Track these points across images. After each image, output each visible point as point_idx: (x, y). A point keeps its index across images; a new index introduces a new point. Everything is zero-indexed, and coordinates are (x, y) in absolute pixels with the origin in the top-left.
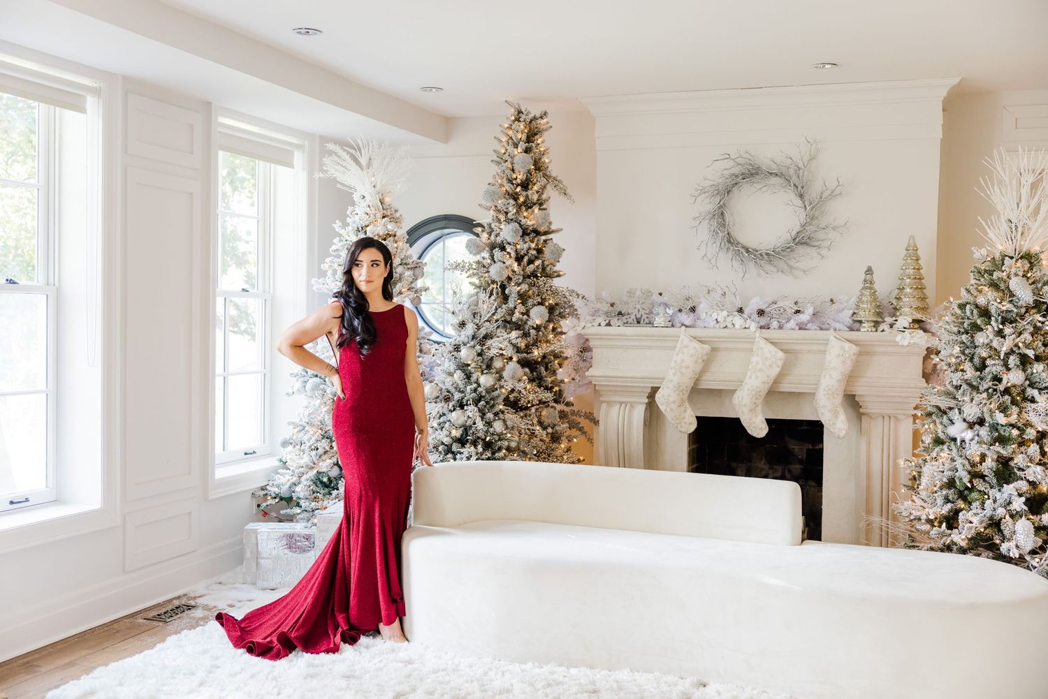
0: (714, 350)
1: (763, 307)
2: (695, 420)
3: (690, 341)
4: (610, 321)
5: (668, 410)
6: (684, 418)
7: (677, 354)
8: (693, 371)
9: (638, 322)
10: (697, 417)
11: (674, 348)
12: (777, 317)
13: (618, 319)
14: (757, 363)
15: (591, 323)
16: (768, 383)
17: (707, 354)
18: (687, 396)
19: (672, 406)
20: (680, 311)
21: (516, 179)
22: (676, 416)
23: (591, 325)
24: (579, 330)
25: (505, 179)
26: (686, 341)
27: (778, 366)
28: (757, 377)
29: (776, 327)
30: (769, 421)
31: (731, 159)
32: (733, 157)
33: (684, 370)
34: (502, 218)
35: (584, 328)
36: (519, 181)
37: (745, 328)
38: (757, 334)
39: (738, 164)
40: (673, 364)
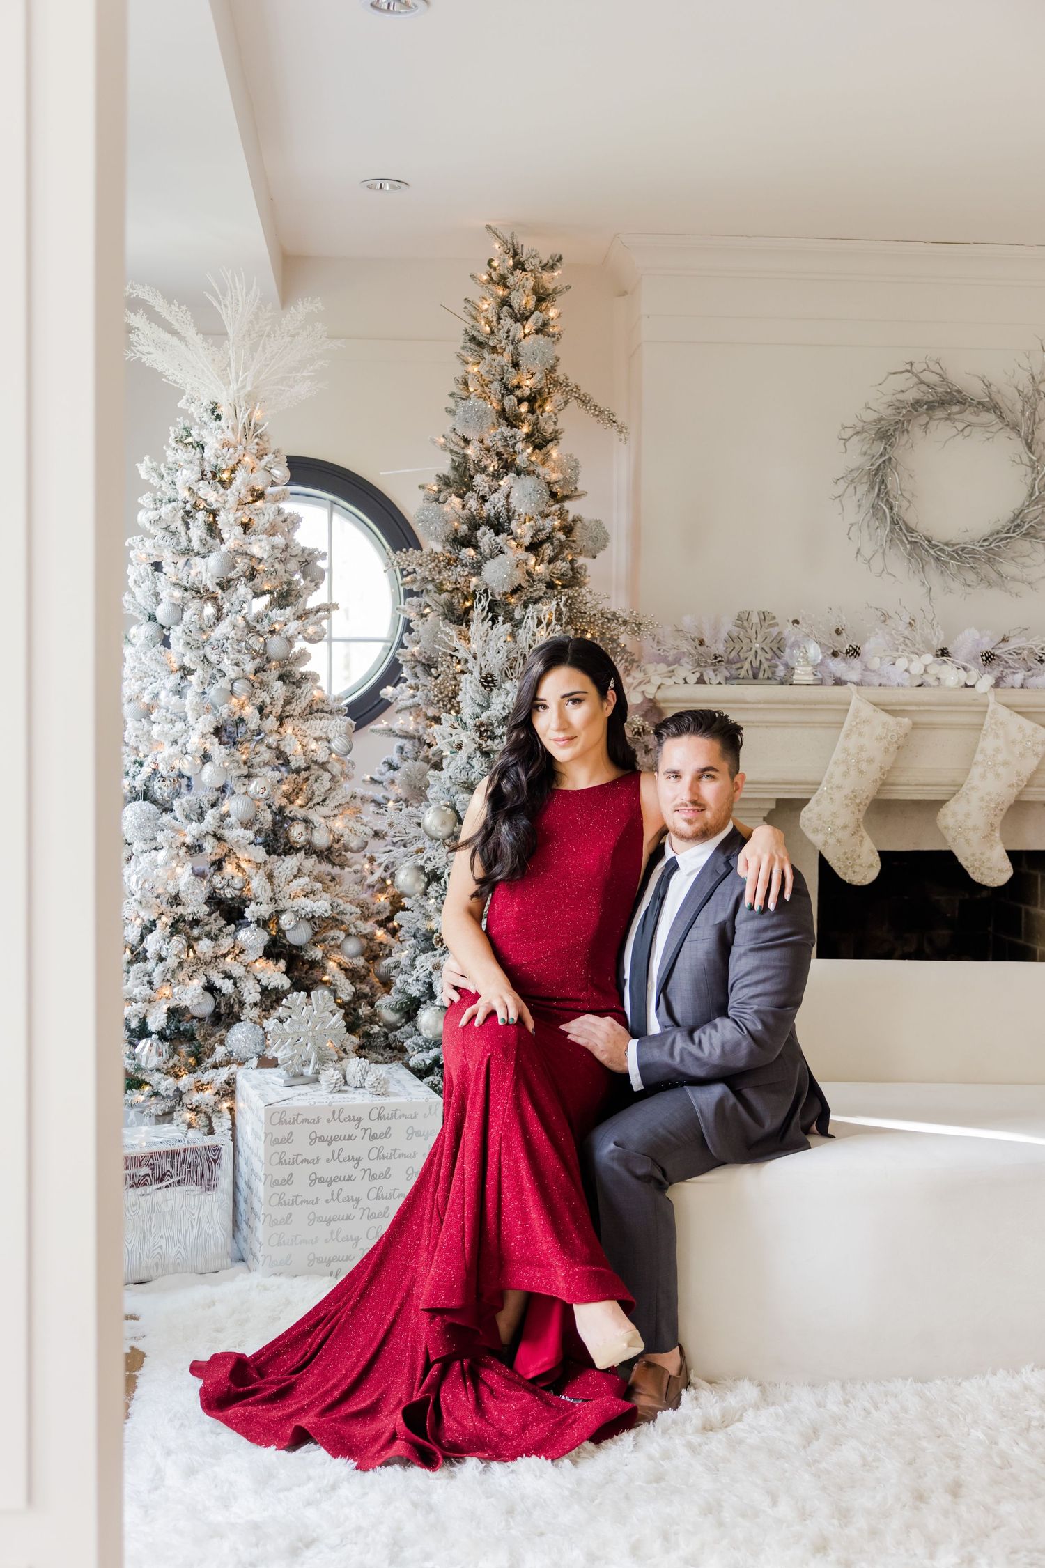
0: (915, 726)
1: (989, 649)
2: (878, 858)
3: (874, 711)
4: (702, 675)
5: (832, 841)
6: (859, 856)
7: (847, 736)
8: (881, 768)
9: (755, 677)
10: (879, 852)
11: (840, 725)
12: (1017, 665)
13: (714, 671)
14: (997, 750)
15: (670, 677)
16: (1018, 785)
17: (906, 734)
18: (862, 814)
19: (840, 834)
20: (835, 654)
21: (519, 387)
22: (845, 853)
23: (669, 682)
24: (651, 691)
25: (496, 386)
26: (867, 711)
27: (1036, 755)
28: (997, 776)
29: (1018, 684)
30: (1014, 856)
31: (912, 373)
32: (917, 368)
33: (864, 766)
34: (493, 465)
35: (659, 688)
36: (527, 392)
37: (966, 686)
38: (991, 698)
39: (922, 382)
40: (838, 755)
